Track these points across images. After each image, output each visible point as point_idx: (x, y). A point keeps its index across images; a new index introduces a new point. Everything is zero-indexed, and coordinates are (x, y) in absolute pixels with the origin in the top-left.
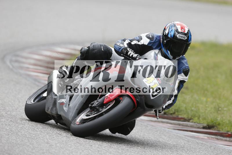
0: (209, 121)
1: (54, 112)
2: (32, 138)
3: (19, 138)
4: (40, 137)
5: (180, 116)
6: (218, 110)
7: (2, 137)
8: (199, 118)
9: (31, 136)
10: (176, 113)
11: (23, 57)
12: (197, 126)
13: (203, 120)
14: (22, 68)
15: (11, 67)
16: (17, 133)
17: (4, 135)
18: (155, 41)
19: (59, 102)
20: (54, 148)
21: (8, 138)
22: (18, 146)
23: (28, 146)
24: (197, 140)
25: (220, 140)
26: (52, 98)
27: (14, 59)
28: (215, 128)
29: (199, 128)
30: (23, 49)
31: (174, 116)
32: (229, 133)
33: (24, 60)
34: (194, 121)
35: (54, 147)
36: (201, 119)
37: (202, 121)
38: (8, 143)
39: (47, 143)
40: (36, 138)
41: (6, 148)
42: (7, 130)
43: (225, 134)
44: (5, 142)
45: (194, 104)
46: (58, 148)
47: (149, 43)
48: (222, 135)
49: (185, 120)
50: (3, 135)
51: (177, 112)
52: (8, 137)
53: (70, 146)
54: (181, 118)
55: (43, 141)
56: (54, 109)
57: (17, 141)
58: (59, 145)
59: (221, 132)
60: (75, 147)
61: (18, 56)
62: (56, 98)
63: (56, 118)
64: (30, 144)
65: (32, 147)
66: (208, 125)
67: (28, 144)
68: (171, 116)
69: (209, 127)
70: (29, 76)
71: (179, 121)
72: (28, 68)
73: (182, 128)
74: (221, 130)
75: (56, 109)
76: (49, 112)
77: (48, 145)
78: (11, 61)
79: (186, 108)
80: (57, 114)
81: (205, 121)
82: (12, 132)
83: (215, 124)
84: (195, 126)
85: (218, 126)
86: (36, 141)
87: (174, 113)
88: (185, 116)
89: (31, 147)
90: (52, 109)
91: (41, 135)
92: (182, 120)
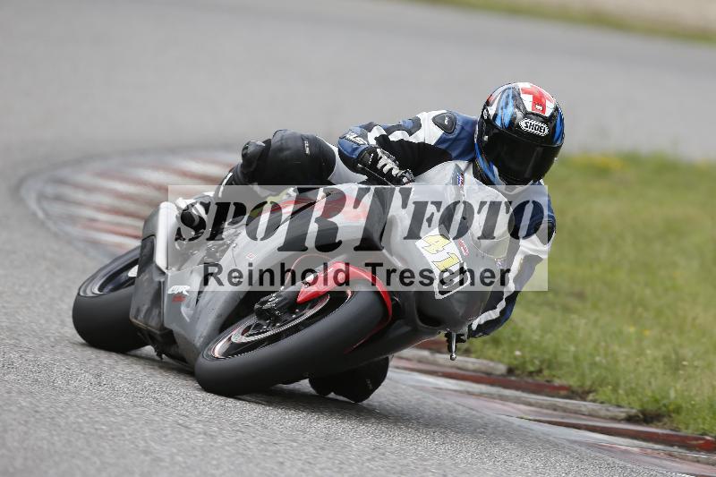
0: (645, 399)
1: (153, 323)
2: (101, 437)
3: (59, 435)
4: (123, 432)
5: (557, 382)
6: (675, 366)
7: (5, 431)
8: (615, 390)
9: (96, 429)
10: (546, 372)
11: (77, 186)
12: (609, 414)
13: (628, 395)
14: (73, 219)
15: (41, 215)
16: (53, 418)
17: (14, 422)
18: (459, 134)
19: (170, 292)
20: (167, 468)
21: (26, 433)
22: (57, 459)
23: (87, 458)
24: (607, 458)
25: (677, 460)
26: (151, 280)
27: (50, 190)
28: (665, 420)
29: (614, 419)
30: (79, 162)
31: (539, 379)
32: (708, 438)
33: (80, 196)
34: (601, 397)
35: (167, 464)
36: (621, 392)
37: (625, 398)
38: (25, 449)
39: (146, 452)
40: (113, 436)
41: (18, 463)
42: (21, 408)
43: (697, 439)
44: (16, 444)
45: (603, 344)
46: (178, 468)
47: (441, 141)
48: (685, 443)
49: (572, 394)
50: (11, 425)
51: (549, 367)
52: (25, 429)
53: (214, 462)
54: (562, 388)
55: (132, 446)
56: (155, 312)
57: (53, 444)
58: (180, 459)
59: (684, 432)
60: (232, 467)
61: (62, 182)
62: (162, 280)
63: (159, 338)
64: (94, 453)
65: (98, 462)
66: (643, 412)
67: (86, 453)
68: (530, 380)
69: (647, 417)
70: (95, 244)
71: (553, 396)
72: (93, 220)
73: (563, 418)
74: (681, 426)
75: (160, 313)
76: (139, 321)
77: (148, 458)
78: (42, 197)
79: (576, 358)
80: (163, 328)
81: (632, 398)
82: (38, 416)
83: (664, 409)
84: (603, 413)
85: (673, 415)
86: (110, 446)
87: (540, 371)
88: (573, 382)
89: (95, 463)
90: (149, 311)
91: (125, 428)
92: (563, 393)
